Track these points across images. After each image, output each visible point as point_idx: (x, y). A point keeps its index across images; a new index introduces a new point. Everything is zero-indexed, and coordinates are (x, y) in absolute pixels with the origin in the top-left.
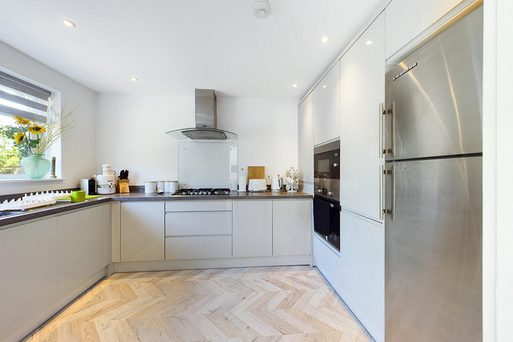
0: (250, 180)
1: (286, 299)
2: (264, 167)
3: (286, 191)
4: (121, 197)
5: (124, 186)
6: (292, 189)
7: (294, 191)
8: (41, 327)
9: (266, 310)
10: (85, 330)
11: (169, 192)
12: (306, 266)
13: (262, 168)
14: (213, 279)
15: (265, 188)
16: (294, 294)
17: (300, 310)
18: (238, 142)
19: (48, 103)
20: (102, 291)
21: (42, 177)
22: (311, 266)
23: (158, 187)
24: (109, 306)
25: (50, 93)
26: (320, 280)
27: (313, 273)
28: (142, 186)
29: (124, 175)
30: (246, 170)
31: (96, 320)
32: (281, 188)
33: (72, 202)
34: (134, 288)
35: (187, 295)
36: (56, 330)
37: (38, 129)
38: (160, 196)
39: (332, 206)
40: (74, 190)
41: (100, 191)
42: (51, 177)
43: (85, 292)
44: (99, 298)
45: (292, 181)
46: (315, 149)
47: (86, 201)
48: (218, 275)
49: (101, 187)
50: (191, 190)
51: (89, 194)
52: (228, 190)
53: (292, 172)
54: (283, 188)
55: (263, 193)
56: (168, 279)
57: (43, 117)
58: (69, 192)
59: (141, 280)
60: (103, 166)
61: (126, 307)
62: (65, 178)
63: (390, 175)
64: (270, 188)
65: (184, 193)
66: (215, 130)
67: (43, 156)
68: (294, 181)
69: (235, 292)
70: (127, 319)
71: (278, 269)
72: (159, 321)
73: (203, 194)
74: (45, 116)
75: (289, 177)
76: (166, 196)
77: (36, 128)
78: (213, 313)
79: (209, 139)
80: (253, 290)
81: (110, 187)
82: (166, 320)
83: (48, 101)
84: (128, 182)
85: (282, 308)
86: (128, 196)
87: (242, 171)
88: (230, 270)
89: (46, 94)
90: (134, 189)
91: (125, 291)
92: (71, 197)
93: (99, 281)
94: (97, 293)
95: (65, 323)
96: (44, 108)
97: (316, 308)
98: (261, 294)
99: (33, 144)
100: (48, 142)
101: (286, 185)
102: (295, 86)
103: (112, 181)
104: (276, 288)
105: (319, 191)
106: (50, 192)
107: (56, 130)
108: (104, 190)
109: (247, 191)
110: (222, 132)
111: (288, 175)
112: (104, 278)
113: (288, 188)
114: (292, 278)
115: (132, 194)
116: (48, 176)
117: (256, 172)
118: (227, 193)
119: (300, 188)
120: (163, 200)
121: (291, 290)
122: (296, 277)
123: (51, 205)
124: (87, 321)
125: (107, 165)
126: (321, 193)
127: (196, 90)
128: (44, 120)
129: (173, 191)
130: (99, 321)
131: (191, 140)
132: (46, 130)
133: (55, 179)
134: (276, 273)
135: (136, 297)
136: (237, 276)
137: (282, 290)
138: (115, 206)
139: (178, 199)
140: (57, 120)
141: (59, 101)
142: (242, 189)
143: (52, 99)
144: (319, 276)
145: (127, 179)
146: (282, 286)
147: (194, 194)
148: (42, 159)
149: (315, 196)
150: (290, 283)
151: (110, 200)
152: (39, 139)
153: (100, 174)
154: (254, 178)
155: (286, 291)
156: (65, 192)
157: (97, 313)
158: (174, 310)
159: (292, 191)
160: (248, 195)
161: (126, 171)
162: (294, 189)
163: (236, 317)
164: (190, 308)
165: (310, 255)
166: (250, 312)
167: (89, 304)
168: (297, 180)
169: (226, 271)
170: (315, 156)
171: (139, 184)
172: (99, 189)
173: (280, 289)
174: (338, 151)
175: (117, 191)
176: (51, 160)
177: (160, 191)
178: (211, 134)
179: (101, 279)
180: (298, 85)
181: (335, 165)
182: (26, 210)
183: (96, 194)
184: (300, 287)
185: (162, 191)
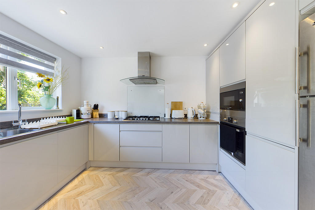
0: (173, 111)
1: (202, 197)
2: (182, 102)
3: (198, 118)
4: (94, 121)
5: (96, 114)
6: (202, 117)
7: (203, 119)
8: (49, 199)
9: (189, 204)
10: (73, 205)
11: (122, 118)
12: (213, 172)
13: (181, 103)
14: (150, 176)
15: (183, 116)
16: (208, 193)
17: (215, 207)
18: (164, 85)
19: (55, 65)
20: (83, 179)
21: (51, 108)
22: (217, 172)
23: (115, 115)
24: (87, 190)
25: (55, 59)
26: (226, 183)
27: (219, 177)
28: (106, 114)
29: (96, 107)
30: (170, 104)
31: (79, 198)
32: (194, 116)
33: (67, 124)
34: (101, 178)
35: (134, 186)
36: (57, 203)
37: (49, 80)
38: (116, 120)
39: (238, 130)
40: (68, 116)
41: (82, 116)
42: (56, 108)
43: (74, 179)
44: (82, 183)
45: (202, 112)
46: (220, 89)
47: (75, 123)
48: (153, 174)
49: (83, 114)
50: (135, 117)
51: (77, 119)
52: (159, 117)
53: (202, 105)
54: (196, 116)
55: (182, 120)
56: (122, 174)
57: (52, 73)
58: (65, 118)
59: (106, 173)
60: (85, 101)
61: (97, 191)
62: (63, 109)
63: (306, 109)
64: (187, 116)
65: (131, 119)
66: (150, 78)
67: (52, 96)
68: (203, 112)
69: (166, 188)
70: (97, 200)
71: (194, 172)
72: (117, 203)
73: (143, 120)
74: (53, 72)
75: (200, 109)
76: (120, 120)
77: (48, 79)
78: (151, 201)
79: (146, 84)
80: (177, 187)
81: (88, 114)
82: (121, 204)
83: (55, 63)
84: (98, 111)
85: (200, 204)
86: (98, 120)
87: (167, 104)
88: (160, 170)
89: (53, 59)
90: (101, 116)
91: (97, 180)
92: (66, 120)
93: (82, 172)
94: (80, 180)
95: (62, 199)
96: (52, 68)
97: (226, 206)
98: (184, 190)
99: (47, 89)
100: (54, 88)
101: (197, 114)
102: (206, 45)
103: (89, 111)
104: (194, 187)
105: (225, 119)
106: (55, 117)
107: (59, 80)
108: (85, 116)
109: (171, 118)
110: (155, 79)
111: (199, 107)
112: (85, 170)
113: (199, 116)
114: (205, 180)
115: (100, 119)
116: (55, 108)
117: (176, 106)
118: (158, 119)
119: (208, 116)
120: (118, 123)
121: (205, 189)
122: (207, 179)
123: (55, 125)
124: (74, 199)
125: (86, 101)
126: (226, 120)
127: (139, 53)
128: (52, 74)
129: (124, 117)
130: (81, 200)
131: (135, 85)
132: (53, 80)
133: (58, 109)
134: (192, 175)
135: (103, 185)
136: (166, 175)
137: (198, 189)
138: (91, 126)
139: (128, 123)
140: (60, 75)
141: (60, 63)
142: (168, 116)
143: (57, 62)
144: (224, 180)
145: (97, 109)
146: (198, 186)
147: (137, 119)
148: (51, 98)
149: (220, 122)
150: (203, 184)
151: (88, 122)
152: (49, 86)
153: (82, 106)
154: (176, 110)
155: (202, 190)
156: (63, 117)
157: (80, 194)
158: (126, 196)
159: (202, 118)
160: (172, 121)
161: (97, 104)
162: (203, 117)
163: (168, 207)
164: (136, 196)
165: (217, 164)
166: (177, 204)
167: (76, 187)
168: (206, 111)
169: (159, 171)
170: (221, 94)
171: (104, 112)
172: (82, 115)
173: (197, 188)
174: (244, 90)
175: (92, 117)
176: (56, 98)
177: (117, 117)
178: (148, 81)
179: (83, 170)
180: (208, 44)
181: (241, 100)
182: (41, 128)
183: (80, 118)
184: (212, 188)
185: (118, 117)
